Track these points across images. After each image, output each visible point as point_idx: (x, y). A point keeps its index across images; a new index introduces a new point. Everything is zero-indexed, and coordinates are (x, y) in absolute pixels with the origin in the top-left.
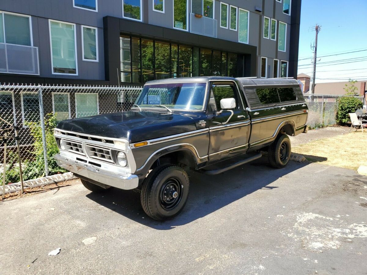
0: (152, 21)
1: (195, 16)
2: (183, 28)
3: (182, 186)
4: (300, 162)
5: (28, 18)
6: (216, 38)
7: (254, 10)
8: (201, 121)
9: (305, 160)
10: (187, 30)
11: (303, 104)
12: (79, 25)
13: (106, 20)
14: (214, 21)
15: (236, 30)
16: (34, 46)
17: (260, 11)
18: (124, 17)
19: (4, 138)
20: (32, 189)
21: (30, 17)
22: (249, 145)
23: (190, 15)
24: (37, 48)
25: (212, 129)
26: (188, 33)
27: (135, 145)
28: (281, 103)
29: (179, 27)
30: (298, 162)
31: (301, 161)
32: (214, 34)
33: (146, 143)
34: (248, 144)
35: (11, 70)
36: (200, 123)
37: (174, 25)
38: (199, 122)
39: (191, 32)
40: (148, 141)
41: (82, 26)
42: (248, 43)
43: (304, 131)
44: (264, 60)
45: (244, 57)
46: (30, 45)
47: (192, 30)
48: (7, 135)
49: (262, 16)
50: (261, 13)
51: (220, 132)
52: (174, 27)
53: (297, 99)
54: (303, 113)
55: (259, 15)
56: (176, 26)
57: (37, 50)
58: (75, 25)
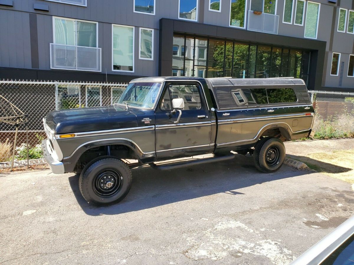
0: (207, 20)
1: (254, 13)
2: (240, 26)
3: (122, 178)
4: (298, 169)
5: (96, 24)
6: (277, 34)
7: (326, 2)
8: (145, 119)
9: (307, 167)
10: (245, 28)
11: (306, 107)
12: (137, 27)
13: (162, 22)
14: (275, 18)
15: (302, 25)
16: (98, 47)
17: (335, 3)
18: (179, 18)
19: (16, 123)
20: (37, 166)
21: (97, 23)
22: (215, 145)
23: (249, 12)
24: (101, 49)
25: (159, 127)
26: (246, 31)
27: (60, 137)
28: (269, 105)
29: (236, 25)
30: (296, 168)
31: (300, 169)
32: (275, 31)
33: (73, 135)
34: (213, 144)
35: (79, 68)
36: (144, 121)
37: (231, 23)
38: (143, 119)
39: (248, 30)
40: (76, 134)
41: (140, 28)
42: (316, 38)
43: (308, 135)
44: (336, 56)
45: (310, 53)
46: (96, 47)
47: (250, 27)
48: (19, 121)
49: (337, 8)
50: (336, 5)
51: (170, 130)
52: (231, 25)
53: (298, 100)
54: (305, 116)
55: (333, 7)
56: (232, 24)
57: (101, 50)
58: (134, 27)
